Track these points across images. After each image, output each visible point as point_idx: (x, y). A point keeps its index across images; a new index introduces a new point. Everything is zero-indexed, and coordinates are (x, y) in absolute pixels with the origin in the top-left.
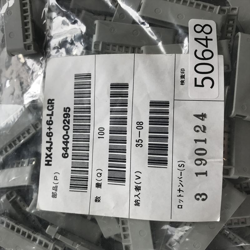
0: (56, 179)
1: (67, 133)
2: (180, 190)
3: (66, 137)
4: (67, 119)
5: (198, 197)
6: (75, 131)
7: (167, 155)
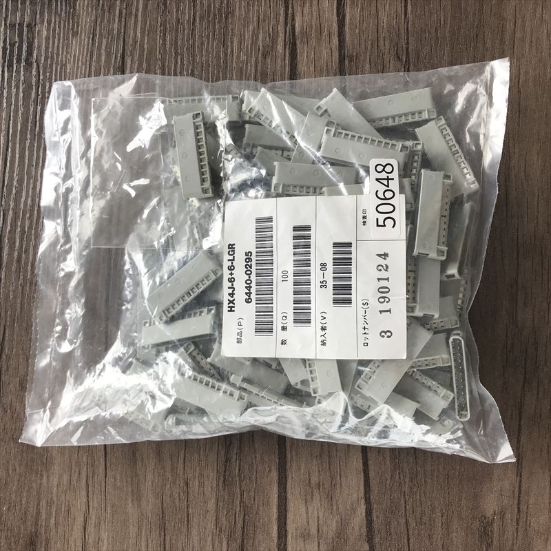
0: (240, 324)
1: (249, 277)
2: (364, 328)
3: (249, 282)
4: (249, 264)
5: (383, 334)
6: (258, 275)
7: (351, 294)
